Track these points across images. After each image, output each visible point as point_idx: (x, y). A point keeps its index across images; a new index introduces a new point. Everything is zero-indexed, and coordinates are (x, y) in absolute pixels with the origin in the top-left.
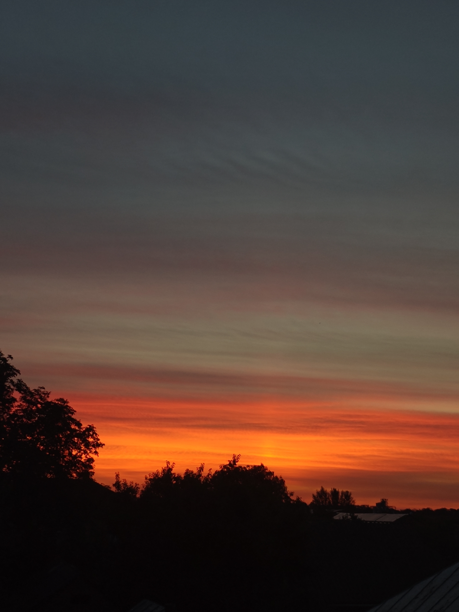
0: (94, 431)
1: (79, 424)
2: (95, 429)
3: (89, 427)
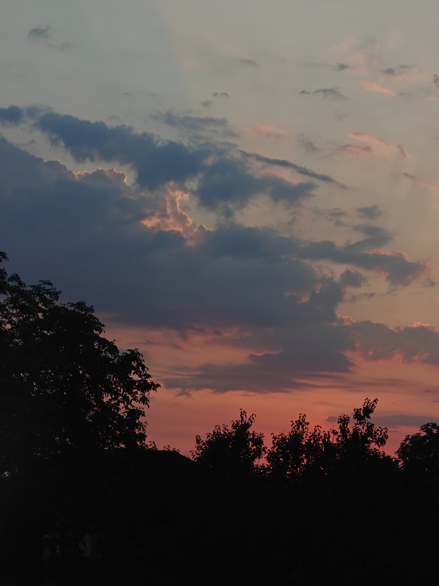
0: (140, 360)
1: (113, 349)
2: (141, 357)
3: (129, 353)
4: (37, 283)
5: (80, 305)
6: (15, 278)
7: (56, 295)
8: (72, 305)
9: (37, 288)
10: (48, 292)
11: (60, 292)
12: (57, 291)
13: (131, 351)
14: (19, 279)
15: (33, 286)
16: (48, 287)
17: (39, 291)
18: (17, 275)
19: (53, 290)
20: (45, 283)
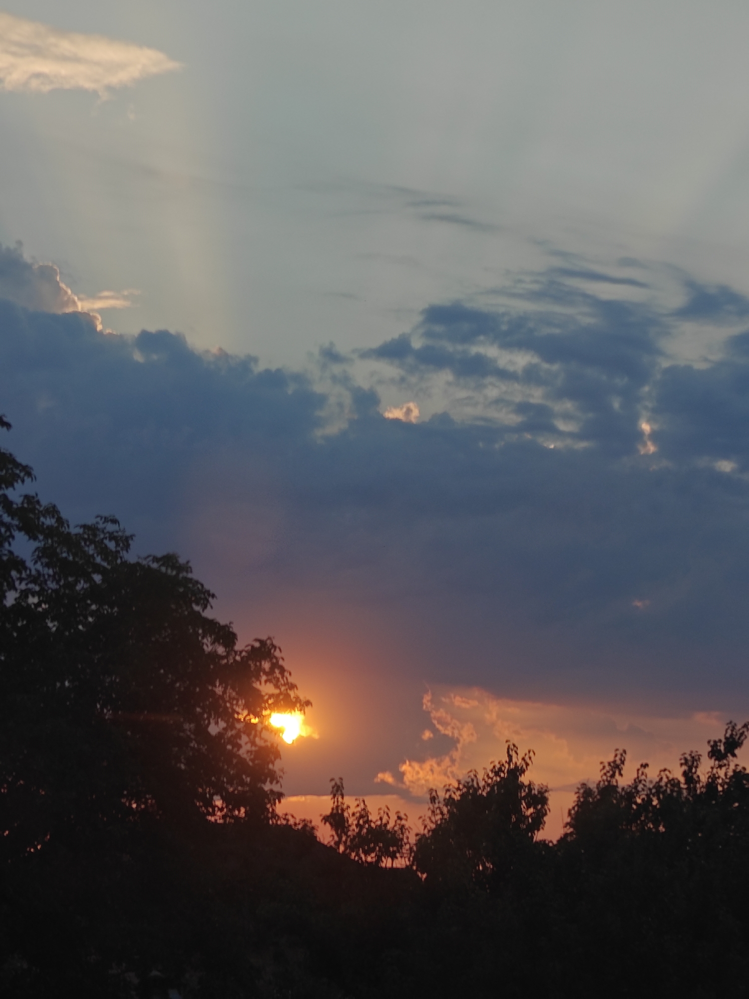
0: (276, 658)
1: (226, 636)
2: (277, 653)
3: (257, 645)
4: (90, 521)
5: (169, 560)
6: (52, 511)
7: (125, 542)
8: (156, 559)
9: (91, 530)
10: (112, 537)
11: (132, 537)
12: (128, 533)
13: (260, 641)
14: (58, 512)
15: (84, 527)
16: (111, 527)
17: (95, 535)
18: (54, 506)
19: (120, 534)
20: (106, 520)
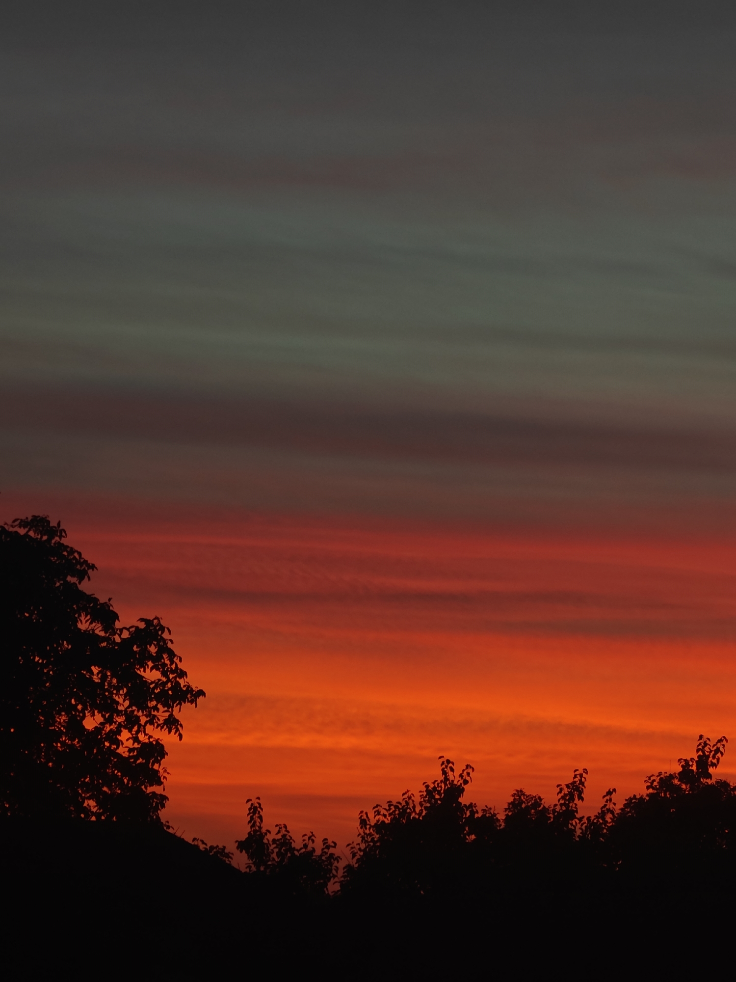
0: (164, 641)
1: (106, 616)
2: (166, 635)
3: (142, 625)
5: (39, 523)
8: (23, 523)
13: (148, 622)
